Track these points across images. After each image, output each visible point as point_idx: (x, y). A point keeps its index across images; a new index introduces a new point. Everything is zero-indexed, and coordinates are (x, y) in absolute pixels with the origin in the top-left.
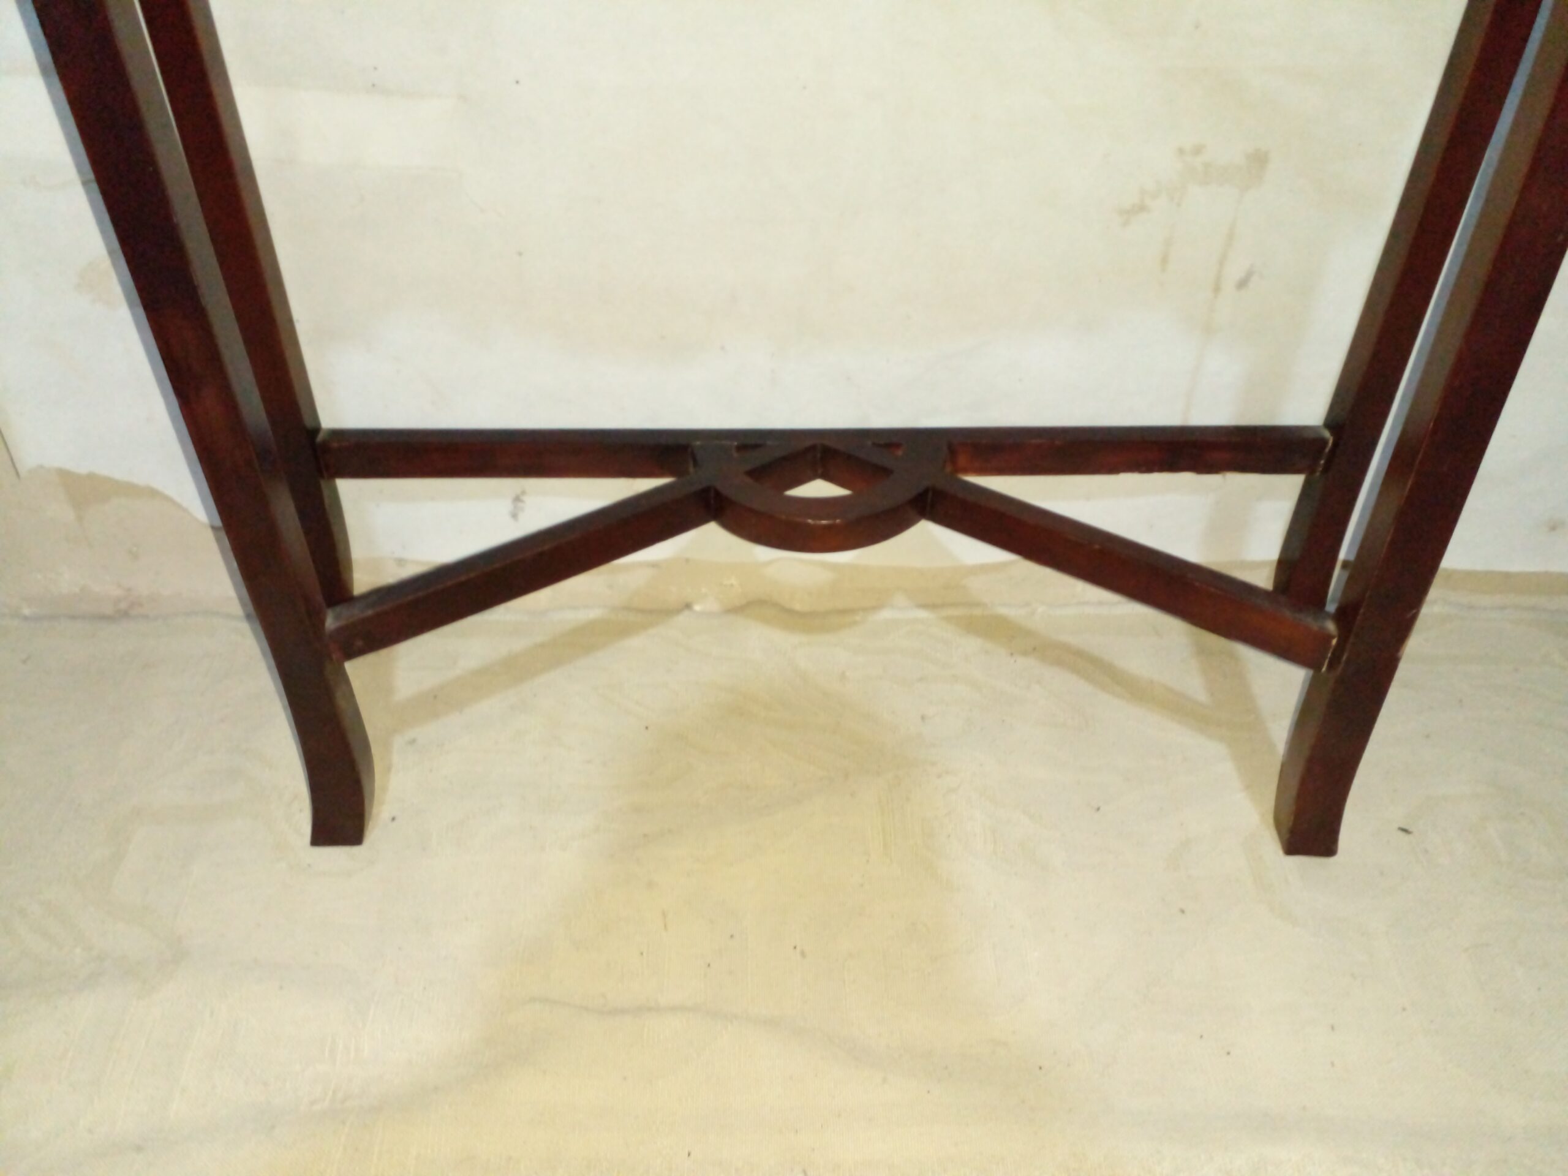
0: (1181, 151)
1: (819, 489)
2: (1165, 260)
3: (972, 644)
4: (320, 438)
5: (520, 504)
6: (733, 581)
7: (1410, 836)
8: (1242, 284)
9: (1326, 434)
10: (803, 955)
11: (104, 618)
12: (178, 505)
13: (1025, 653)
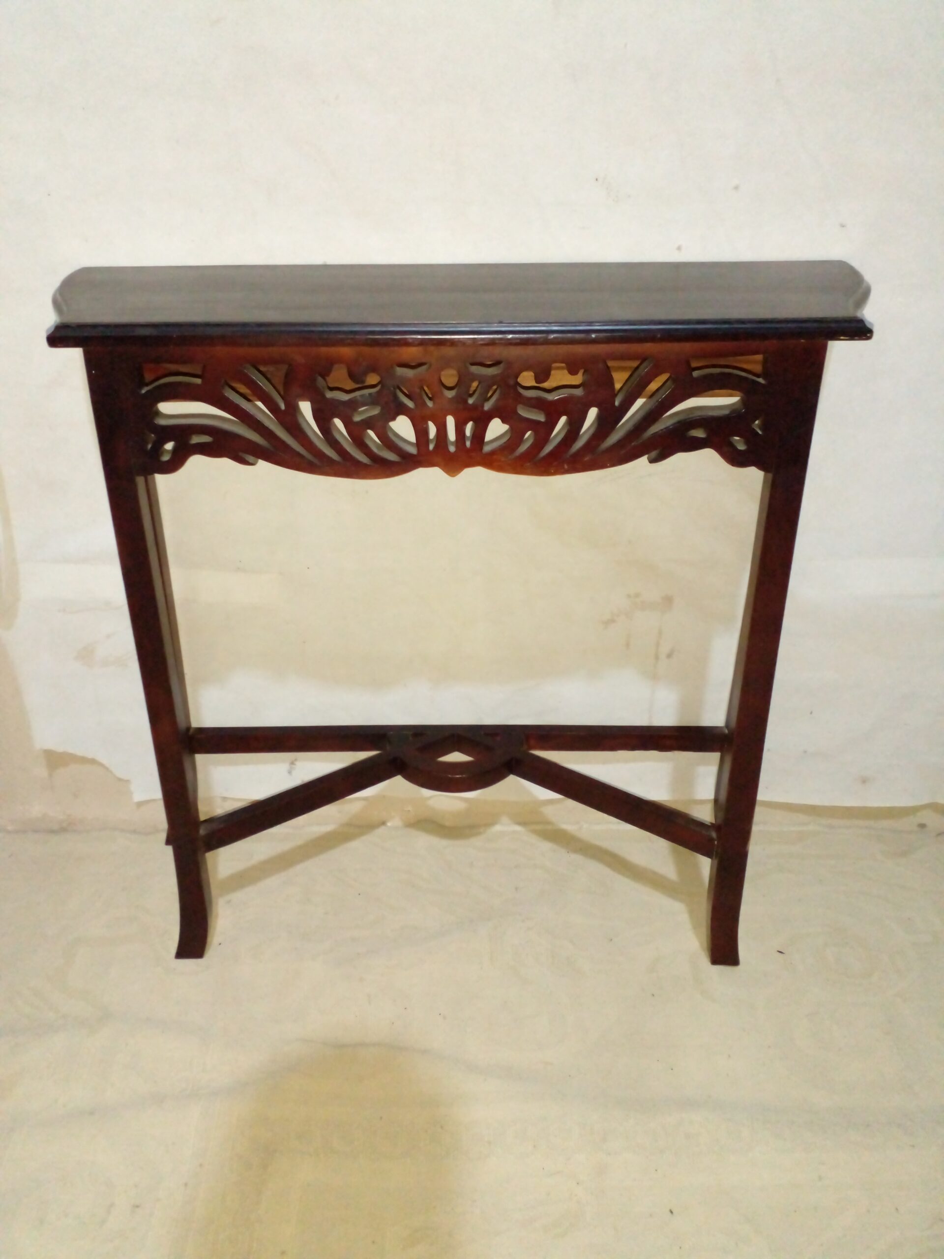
0: (629, 596)
1: (456, 757)
2: (628, 645)
3: (546, 846)
4: (191, 731)
5: (294, 766)
6: (410, 808)
7: (784, 955)
8: (669, 656)
9: (726, 731)
10: (445, 1018)
11: (53, 832)
12: (107, 769)
13: (576, 851)
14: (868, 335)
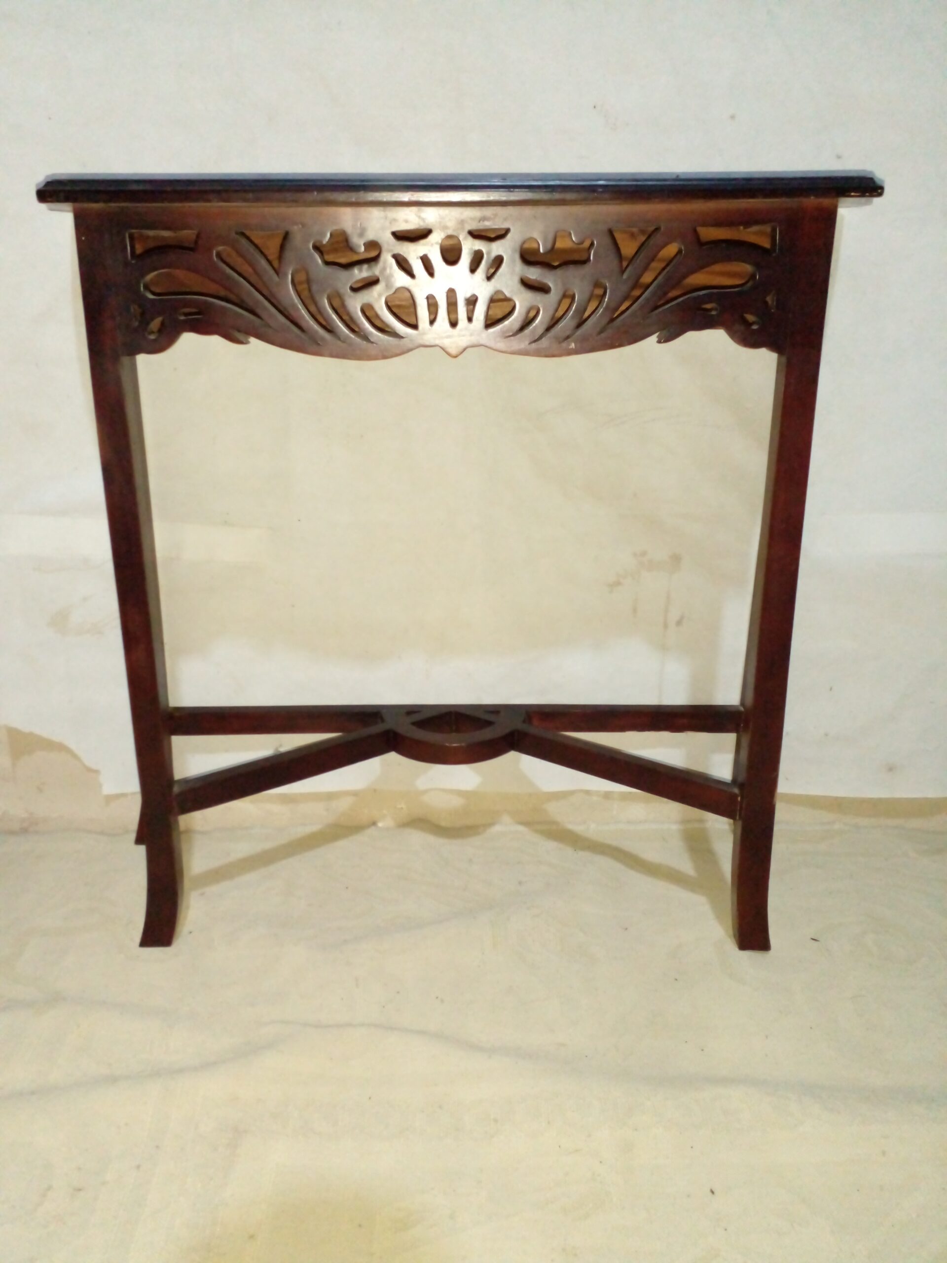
0: (635, 554)
2: (635, 610)
3: (551, 845)
6: (403, 806)
7: (818, 943)
8: (679, 623)
9: (742, 709)
10: (442, 1001)
11: (12, 833)
12: (75, 756)
13: (583, 848)
14: (879, 191)
